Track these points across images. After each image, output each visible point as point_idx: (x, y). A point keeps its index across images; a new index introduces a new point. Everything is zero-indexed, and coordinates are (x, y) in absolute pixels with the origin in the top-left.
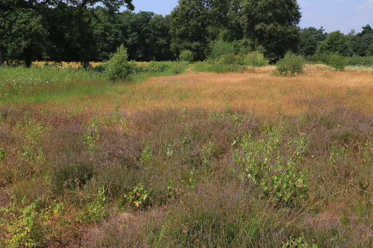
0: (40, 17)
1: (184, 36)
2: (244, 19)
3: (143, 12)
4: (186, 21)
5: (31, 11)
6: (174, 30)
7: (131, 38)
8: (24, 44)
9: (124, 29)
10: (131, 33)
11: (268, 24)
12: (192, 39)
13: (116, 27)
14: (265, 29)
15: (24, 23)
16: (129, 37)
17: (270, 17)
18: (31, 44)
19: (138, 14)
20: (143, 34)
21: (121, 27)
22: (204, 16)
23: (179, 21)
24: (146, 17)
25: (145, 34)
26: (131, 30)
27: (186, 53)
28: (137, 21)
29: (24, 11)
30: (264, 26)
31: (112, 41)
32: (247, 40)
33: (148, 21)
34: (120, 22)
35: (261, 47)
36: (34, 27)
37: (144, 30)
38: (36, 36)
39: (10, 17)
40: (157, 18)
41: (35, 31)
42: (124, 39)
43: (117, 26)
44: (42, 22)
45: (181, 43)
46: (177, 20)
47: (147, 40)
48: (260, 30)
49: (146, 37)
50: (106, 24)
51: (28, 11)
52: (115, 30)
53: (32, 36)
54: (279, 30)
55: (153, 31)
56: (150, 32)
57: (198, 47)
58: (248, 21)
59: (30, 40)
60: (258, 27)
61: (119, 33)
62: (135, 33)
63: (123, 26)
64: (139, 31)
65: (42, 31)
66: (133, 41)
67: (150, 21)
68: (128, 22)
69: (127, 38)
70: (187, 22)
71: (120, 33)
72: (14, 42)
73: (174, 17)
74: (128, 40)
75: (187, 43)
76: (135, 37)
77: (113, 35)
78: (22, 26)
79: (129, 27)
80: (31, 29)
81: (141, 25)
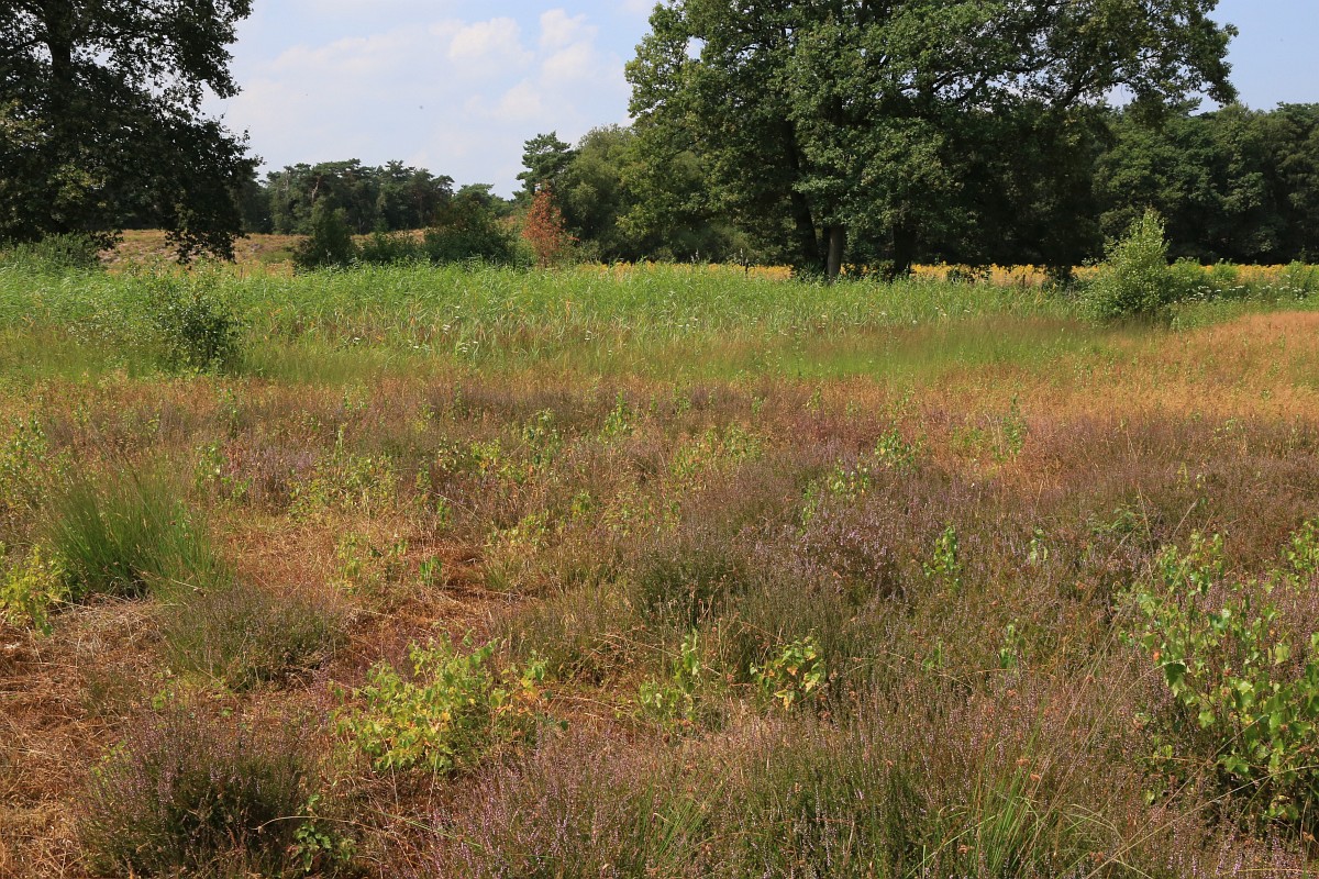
0: (937, 140)
3: (1288, 108)
5: (915, 124)
7: (1238, 190)
8: (887, 215)
9: (1217, 164)
10: (1239, 174)
13: (1191, 158)
15: (896, 158)
16: (1233, 189)
18: (908, 215)
19: (1273, 115)
20: (1284, 175)
21: (1207, 157)
24: (1298, 122)
25: (1289, 176)
26: (1242, 164)
28: (1265, 138)
29: (897, 127)
31: (1172, 201)
33: (1304, 135)
34: (1207, 143)
36: (920, 167)
37: (1287, 162)
38: (920, 192)
39: (859, 144)
41: (921, 180)
42: (1216, 194)
43: (1197, 154)
44: (942, 154)
47: (1294, 196)
49: (1293, 187)
50: (1157, 150)
51: (908, 126)
52: (1188, 168)
53: (911, 193)
56: (1309, 170)
59: (904, 205)
61: (1198, 176)
62: (1253, 176)
63: (1217, 156)
64: (1268, 169)
65: (939, 178)
66: (1246, 200)
67: (1311, 135)
68: (1235, 142)
69: (1225, 189)
71: (1204, 177)
72: (865, 211)
74: (1230, 198)
76: (1253, 186)
77: (1178, 185)
78: (888, 166)
79: (1237, 156)
80: (910, 174)
81: (1280, 148)
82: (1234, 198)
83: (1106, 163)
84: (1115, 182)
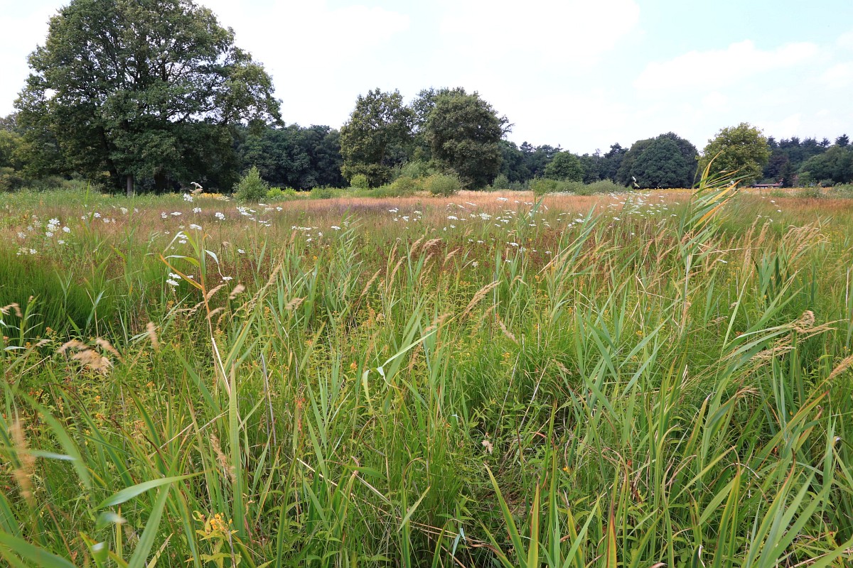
0: (173, 139)
1: (357, 157)
2: (430, 135)
3: (315, 127)
4: (359, 138)
5: (162, 132)
6: (345, 150)
7: (298, 160)
8: (154, 170)
9: (289, 149)
10: (299, 154)
11: (460, 142)
12: (367, 162)
13: (278, 146)
14: (456, 147)
15: (156, 146)
16: (296, 160)
17: (461, 134)
18: (163, 169)
19: (310, 130)
20: (316, 155)
21: (285, 146)
22: (382, 132)
23: (351, 139)
24: (318, 133)
25: (318, 155)
26: (299, 149)
27: (358, 178)
28: (307, 139)
29: (155, 134)
30: (454, 144)
31: (272, 165)
32: (436, 162)
33: (322, 138)
34: (284, 140)
35: (452, 169)
36: (167, 150)
37: (316, 149)
38: (167, 160)
39: (139, 140)
40: (333, 134)
41: (167, 155)
42: (290, 162)
43: (280, 145)
44: (175, 145)
45: (353, 165)
46: (348, 137)
47: (320, 163)
48: (450, 148)
49: (320, 160)
50: (264, 143)
51: (159, 133)
52: (277, 151)
53: (164, 160)
54: (472, 148)
55: (329, 151)
56: (325, 153)
57: (375, 170)
58: (436, 137)
59: (161, 165)
60: (447, 145)
61: (282, 154)
62: (304, 155)
63: (289, 146)
64: (309, 151)
65: (175, 154)
66: (302, 165)
67: (324, 138)
68: (295, 140)
69: (293, 161)
70: (361, 140)
71: (284, 155)
72: (144, 168)
73: (344, 134)
74: (295, 164)
75: (360, 165)
76: (304, 159)
77: (274, 158)
78: (153, 149)
79: (296, 146)
80: (162, 153)
81: (313, 143)
82: (297, 164)
83: (243, 148)
84: (247, 157)
